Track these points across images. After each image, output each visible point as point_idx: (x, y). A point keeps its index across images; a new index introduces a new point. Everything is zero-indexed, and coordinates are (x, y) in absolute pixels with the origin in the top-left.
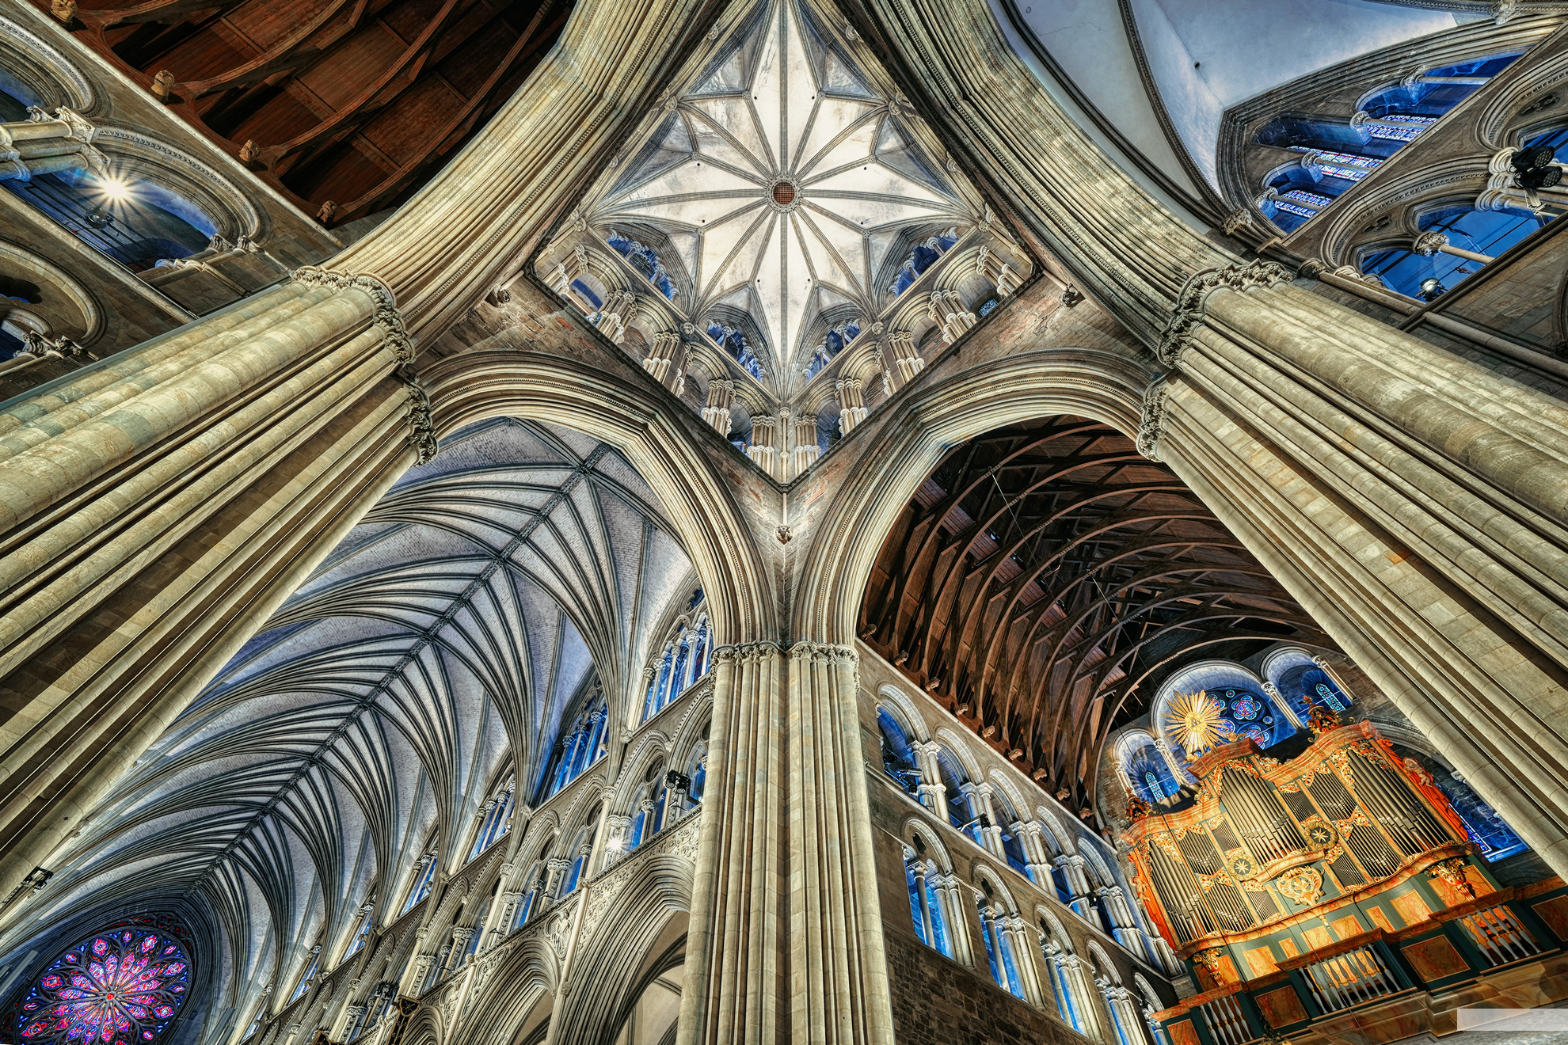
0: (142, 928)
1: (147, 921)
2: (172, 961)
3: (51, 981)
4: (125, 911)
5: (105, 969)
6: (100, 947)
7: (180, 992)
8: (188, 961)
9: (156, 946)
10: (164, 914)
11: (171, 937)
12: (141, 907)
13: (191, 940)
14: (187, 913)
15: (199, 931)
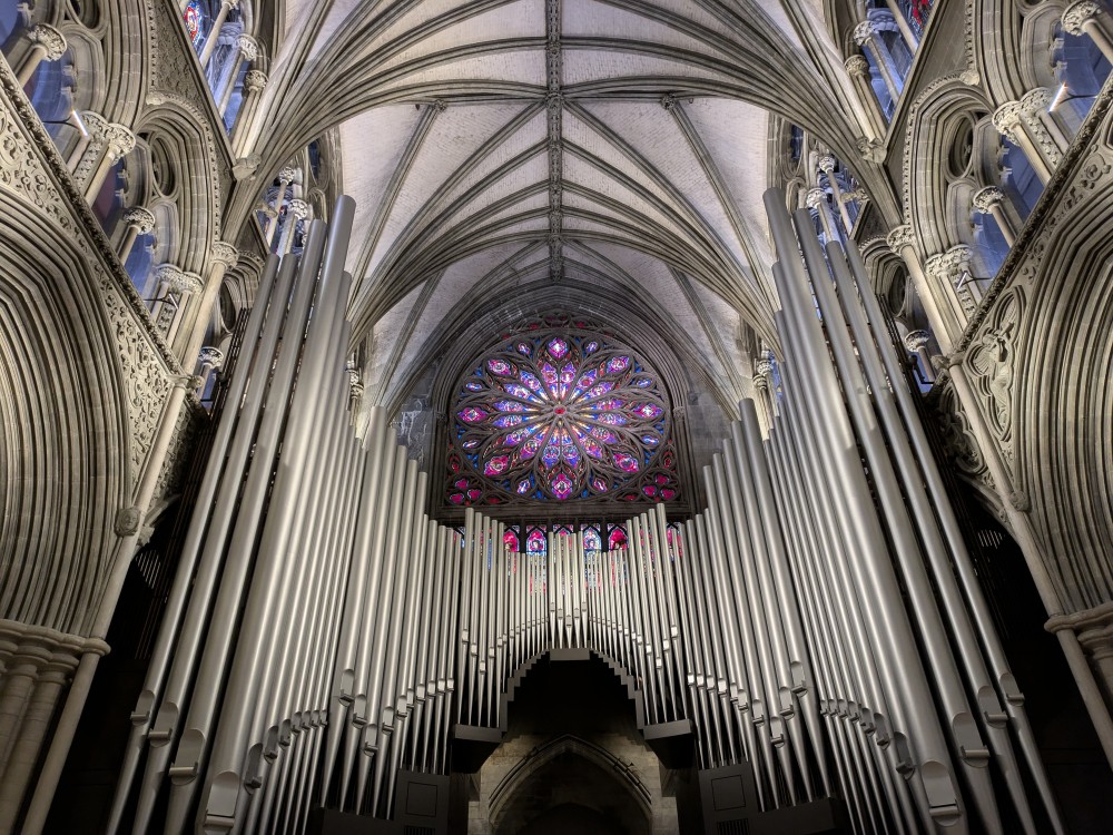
0: (534, 334)
1: (535, 325)
2: (608, 358)
3: (471, 415)
4: (497, 320)
5: (527, 387)
6: (499, 367)
7: (648, 386)
8: (628, 351)
9: (570, 349)
10: (551, 313)
11: (579, 333)
12: (513, 310)
13: (608, 329)
14: (577, 300)
15: (612, 313)
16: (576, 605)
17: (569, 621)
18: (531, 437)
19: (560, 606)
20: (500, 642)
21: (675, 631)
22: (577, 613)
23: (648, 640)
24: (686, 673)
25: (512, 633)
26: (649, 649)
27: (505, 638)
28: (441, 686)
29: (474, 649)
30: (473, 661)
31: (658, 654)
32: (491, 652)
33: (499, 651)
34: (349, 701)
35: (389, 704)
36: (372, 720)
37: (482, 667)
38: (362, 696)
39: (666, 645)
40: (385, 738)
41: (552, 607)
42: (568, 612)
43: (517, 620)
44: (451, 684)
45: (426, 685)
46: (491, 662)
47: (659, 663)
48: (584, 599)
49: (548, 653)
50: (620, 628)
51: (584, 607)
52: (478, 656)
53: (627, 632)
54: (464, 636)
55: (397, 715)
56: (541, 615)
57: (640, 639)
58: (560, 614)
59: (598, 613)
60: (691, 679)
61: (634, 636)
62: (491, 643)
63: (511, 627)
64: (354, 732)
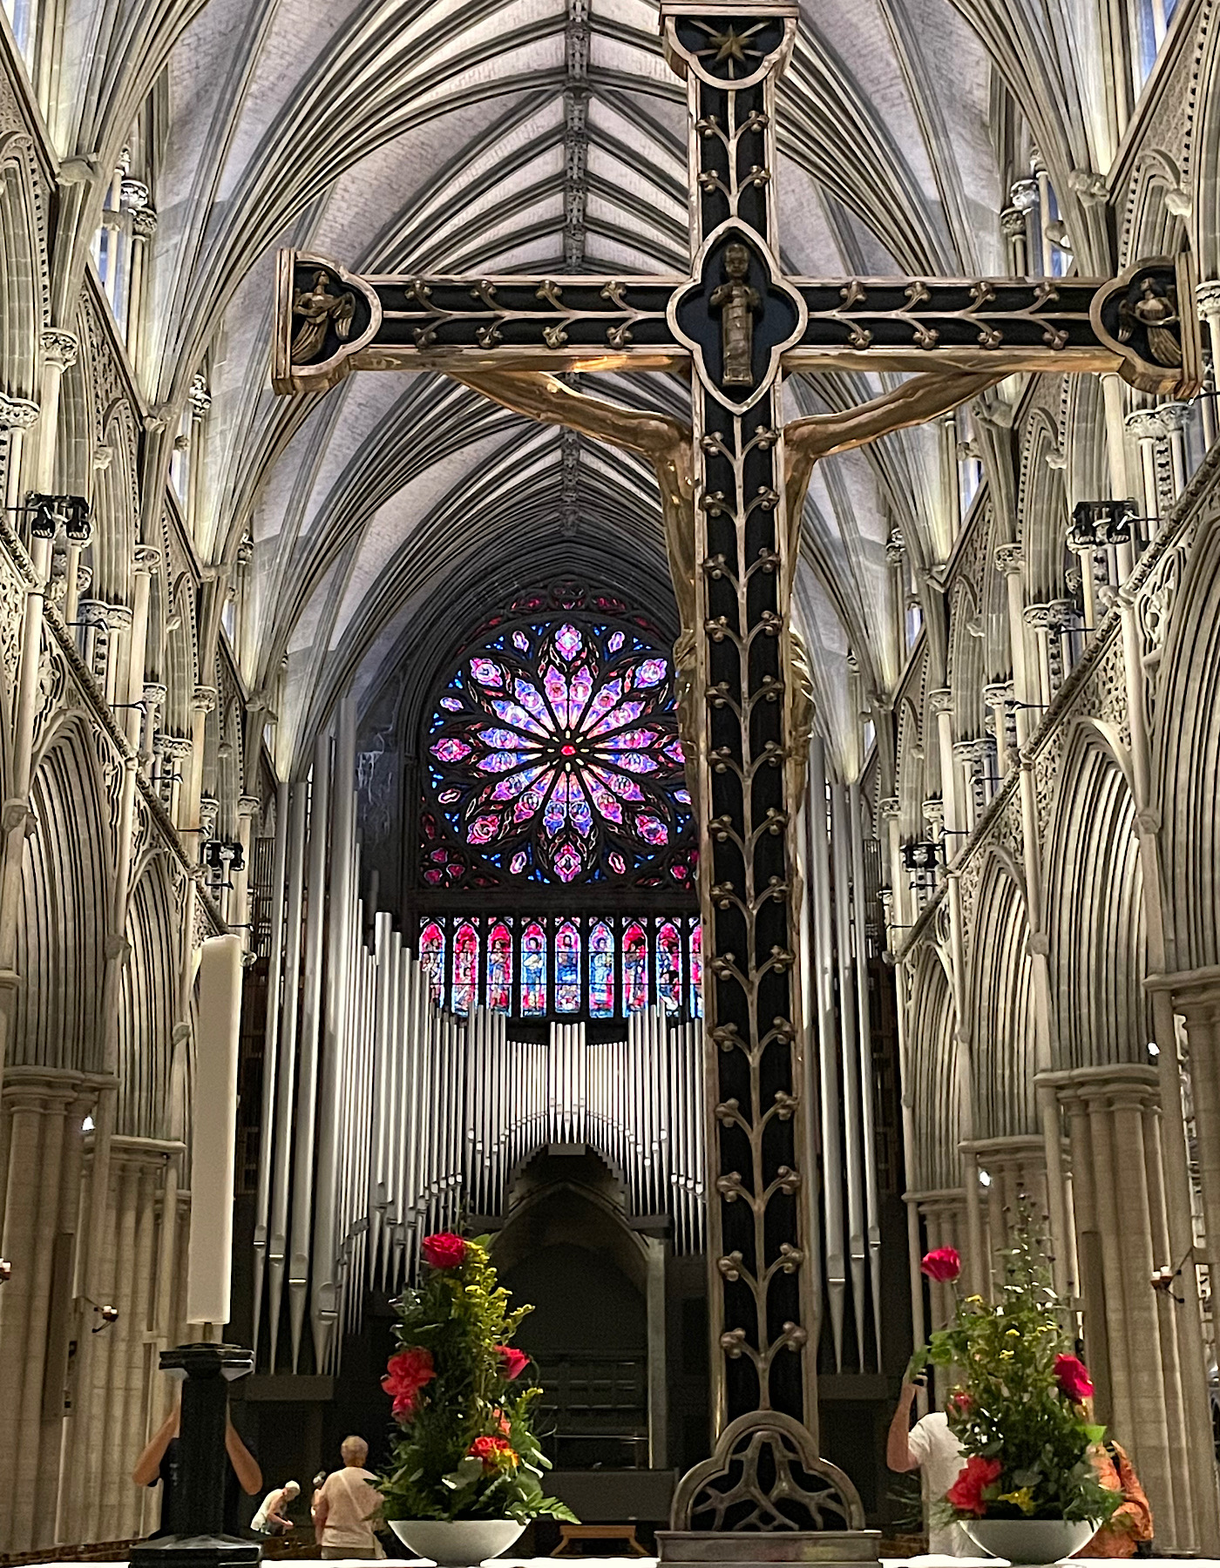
0: (534, 617)
1: (535, 602)
2: (634, 661)
3: (447, 750)
5: (524, 707)
6: (486, 672)
9: (585, 642)
10: (560, 581)
11: (598, 617)
12: (506, 582)
13: (642, 612)
14: (597, 565)
16: (575, 1101)
17: (567, 1116)
18: (528, 788)
19: (559, 1101)
20: (502, 1138)
21: (664, 1135)
22: (575, 1109)
23: (640, 1141)
24: (670, 1173)
25: (513, 1127)
26: (640, 1148)
27: (507, 1133)
28: (452, 1181)
29: (479, 1146)
30: (479, 1157)
31: (647, 1154)
32: (495, 1149)
33: (502, 1146)
34: (383, 1207)
35: (411, 1205)
36: (399, 1222)
37: (487, 1163)
38: (393, 1202)
39: (655, 1146)
40: (410, 1232)
41: (552, 1103)
42: (567, 1108)
43: (520, 1113)
44: (459, 1179)
45: (438, 1182)
46: (495, 1158)
47: (647, 1162)
48: (583, 1095)
49: (546, 1147)
50: (615, 1124)
51: (583, 1103)
52: (483, 1153)
53: (621, 1128)
54: (471, 1135)
55: (419, 1212)
56: (541, 1108)
57: (632, 1139)
58: (559, 1109)
59: (593, 1109)
60: (674, 1179)
61: (627, 1133)
62: (495, 1140)
63: (513, 1121)
64: (388, 1231)
